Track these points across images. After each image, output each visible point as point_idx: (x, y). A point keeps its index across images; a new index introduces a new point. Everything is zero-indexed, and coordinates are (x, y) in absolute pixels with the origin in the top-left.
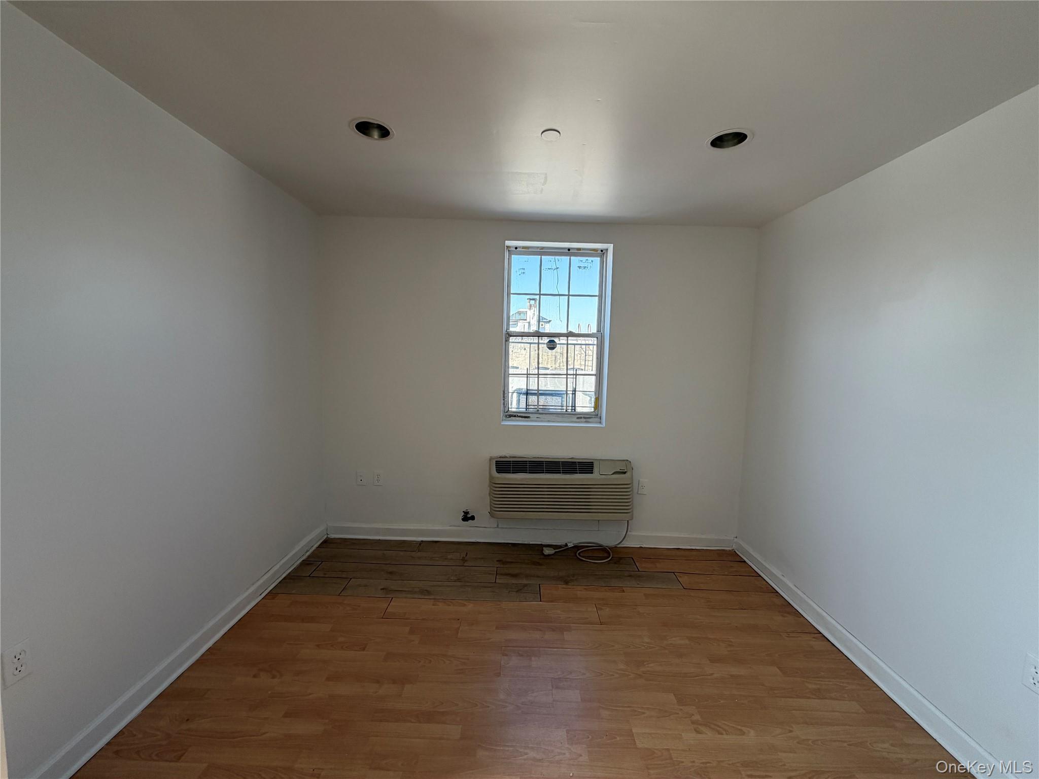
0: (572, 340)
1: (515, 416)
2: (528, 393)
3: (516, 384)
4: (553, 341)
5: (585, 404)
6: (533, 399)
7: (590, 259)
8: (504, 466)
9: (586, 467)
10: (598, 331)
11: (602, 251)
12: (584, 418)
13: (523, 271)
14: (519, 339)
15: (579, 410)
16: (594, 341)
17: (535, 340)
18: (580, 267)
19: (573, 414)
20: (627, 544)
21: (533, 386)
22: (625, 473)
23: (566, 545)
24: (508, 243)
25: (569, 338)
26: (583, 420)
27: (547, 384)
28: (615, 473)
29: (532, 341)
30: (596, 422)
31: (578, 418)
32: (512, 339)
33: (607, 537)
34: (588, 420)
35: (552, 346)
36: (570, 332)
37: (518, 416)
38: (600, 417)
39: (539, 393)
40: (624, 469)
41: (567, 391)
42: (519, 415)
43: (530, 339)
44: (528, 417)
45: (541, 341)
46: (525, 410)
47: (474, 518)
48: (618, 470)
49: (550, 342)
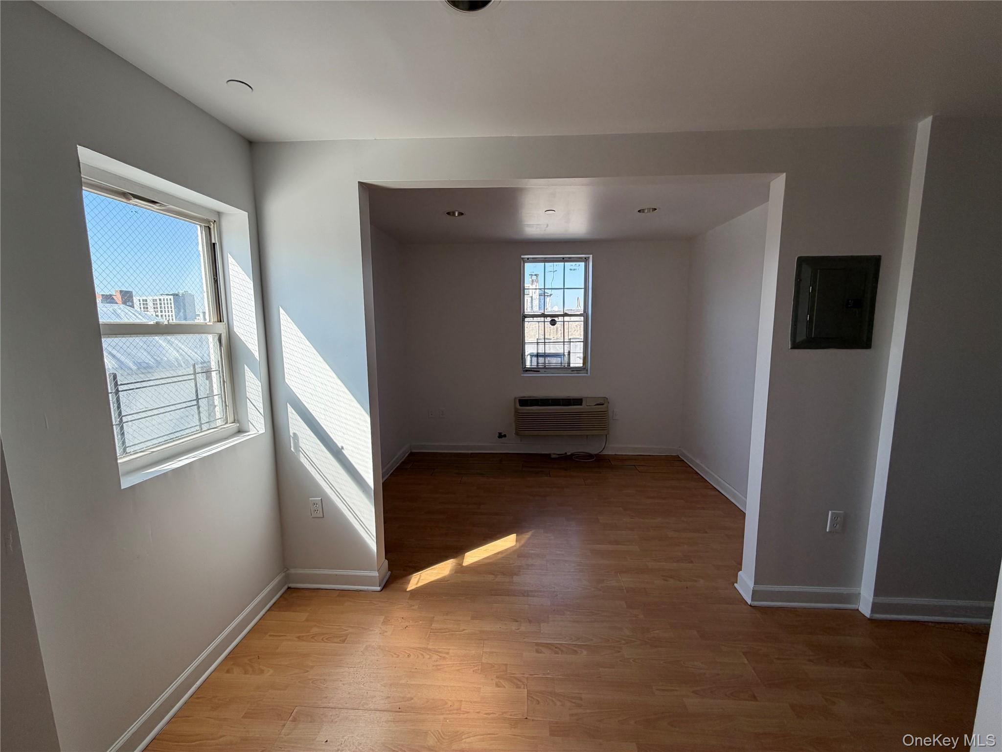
0: (567, 319)
1: (530, 371)
2: (538, 355)
3: (530, 349)
4: (554, 320)
5: (577, 361)
6: (541, 360)
7: (578, 263)
8: (524, 402)
9: (578, 401)
10: (584, 312)
11: (585, 258)
12: (576, 370)
14: (531, 319)
15: (572, 365)
16: (582, 318)
17: (542, 319)
18: (571, 270)
19: (569, 368)
20: (605, 453)
21: (541, 351)
22: (603, 404)
23: (566, 453)
24: (522, 256)
25: (565, 317)
26: (575, 372)
27: (551, 349)
28: (596, 405)
29: (540, 320)
30: (584, 373)
31: (572, 371)
32: (526, 319)
33: (593, 449)
34: (578, 372)
35: (553, 323)
36: (566, 313)
37: (532, 371)
38: (586, 371)
40: (603, 402)
41: (564, 353)
44: (538, 371)
45: (546, 320)
46: (536, 366)
47: (505, 436)
48: (598, 403)
49: (552, 320)
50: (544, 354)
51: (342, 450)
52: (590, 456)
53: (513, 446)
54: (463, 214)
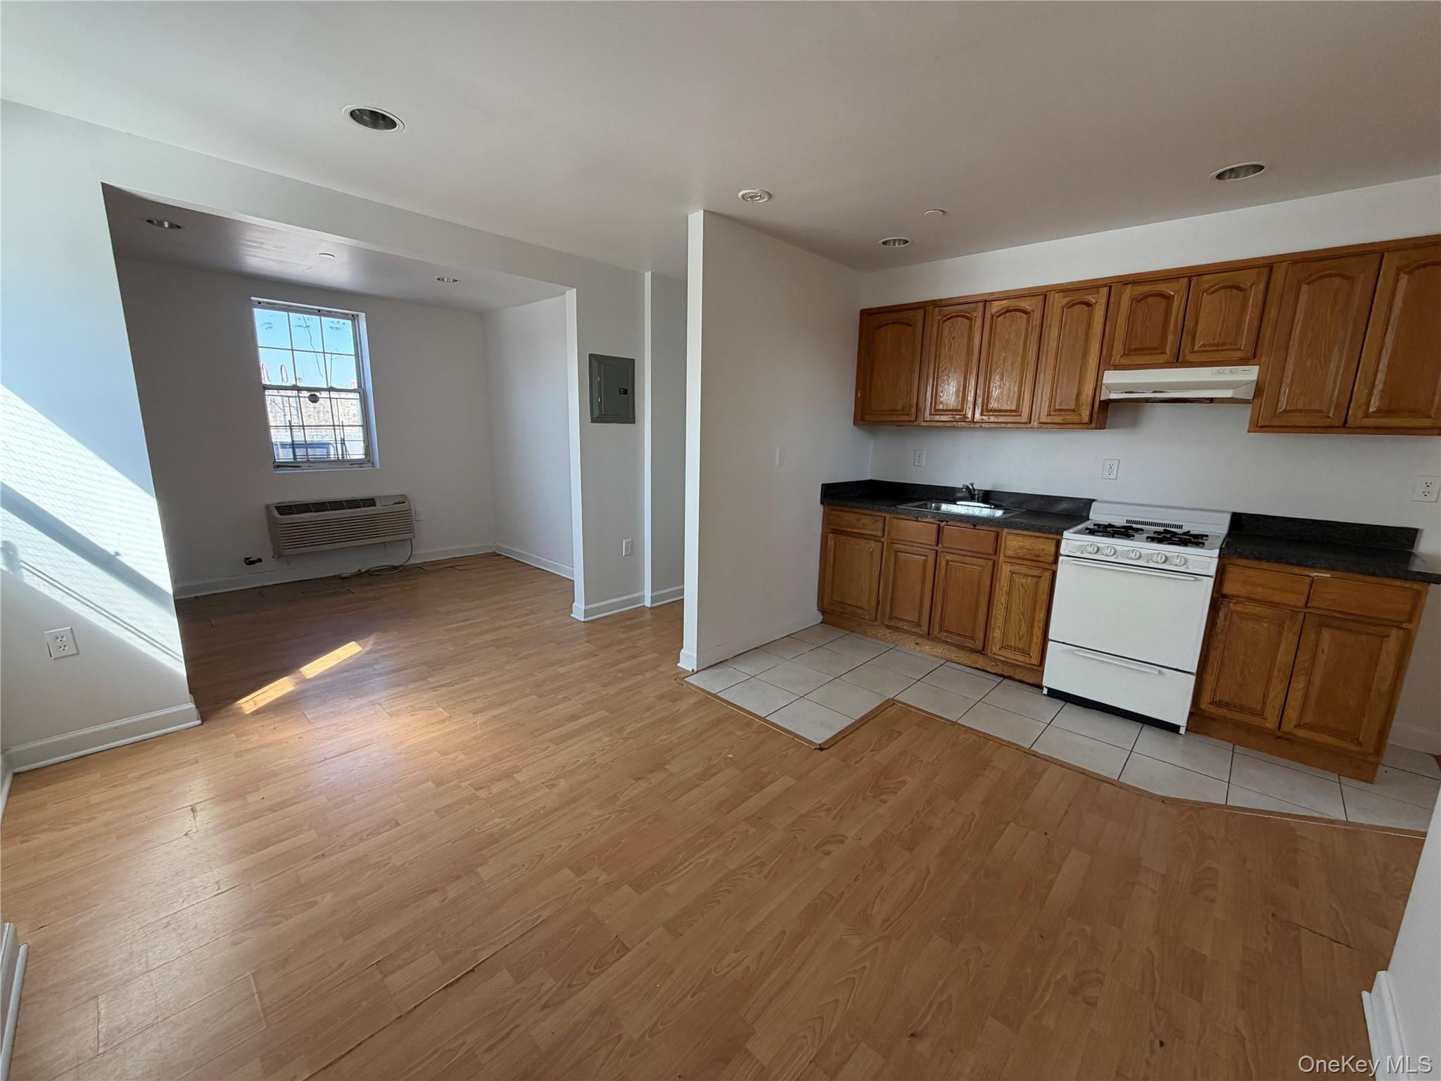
0: (334, 394)
1: (284, 466)
2: (293, 445)
3: (279, 436)
4: (315, 395)
5: (356, 451)
6: (300, 452)
7: (341, 321)
8: (285, 509)
9: (371, 502)
10: (359, 387)
11: (353, 316)
12: (357, 464)
13: (270, 326)
14: (275, 392)
15: (349, 457)
16: (356, 395)
17: (295, 393)
18: (332, 328)
19: (344, 462)
20: (412, 562)
21: (299, 437)
22: (404, 503)
23: (360, 570)
24: (252, 298)
25: (331, 392)
26: (356, 466)
27: (312, 436)
28: (395, 504)
29: (291, 395)
30: (370, 467)
31: (351, 464)
32: (267, 392)
33: (396, 558)
34: (361, 465)
35: (314, 399)
36: (331, 387)
37: (287, 466)
38: (373, 463)
39: (306, 445)
40: (402, 500)
41: (336, 441)
42: (288, 465)
43: (289, 393)
44: (299, 467)
45: (300, 395)
46: (292, 460)
47: (260, 560)
48: (397, 501)
49: (311, 395)
50: (304, 443)
51: (118, 557)
52: (395, 568)
53: (273, 574)
54: (179, 227)
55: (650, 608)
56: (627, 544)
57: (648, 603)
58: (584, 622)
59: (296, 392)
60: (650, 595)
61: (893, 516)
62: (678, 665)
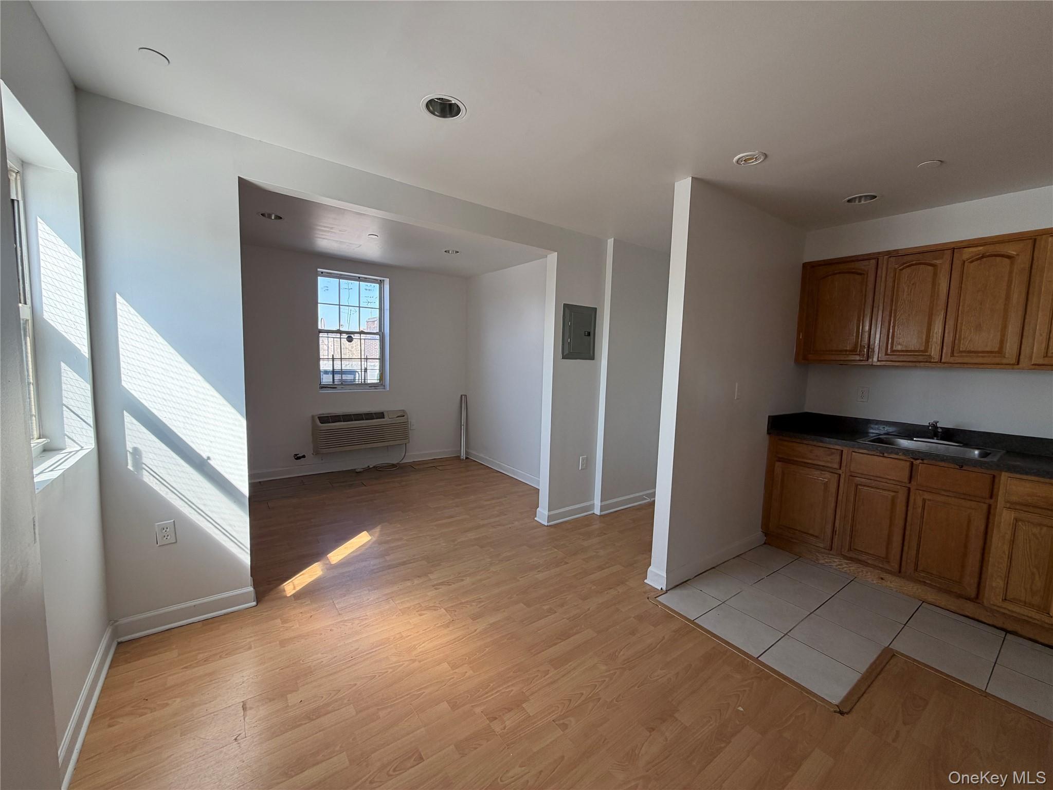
0: (363, 336)
1: (326, 387)
2: (334, 372)
3: (325, 365)
4: (351, 337)
5: (373, 377)
6: (337, 377)
7: (373, 284)
8: (324, 419)
9: (381, 415)
10: (380, 331)
11: (381, 281)
12: (375, 386)
13: (327, 288)
14: (326, 335)
15: (369, 382)
16: (377, 337)
18: (366, 289)
19: (365, 385)
20: (405, 461)
21: (337, 367)
22: (403, 416)
23: (369, 466)
24: (319, 270)
25: (362, 335)
26: (373, 388)
27: (347, 366)
28: (397, 417)
29: (335, 336)
30: (382, 389)
31: (370, 387)
32: (321, 335)
33: (393, 459)
35: (350, 339)
36: (362, 331)
37: (328, 388)
38: (384, 386)
39: (342, 372)
40: (403, 414)
41: (361, 369)
42: (329, 386)
44: (335, 388)
45: (342, 337)
46: (332, 383)
47: (304, 456)
48: (399, 415)
49: (349, 337)
50: (340, 370)
51: (209, 461)
52: (393, 466)
53: (312, 467)
54: (281, 218)
55: (600, 516)
56: (583, 460)
57: (597, 511)
58: (547, 526)
59: (339, 334)
60: (600, 505)
61: (852, 450)
62: (645, 581)
